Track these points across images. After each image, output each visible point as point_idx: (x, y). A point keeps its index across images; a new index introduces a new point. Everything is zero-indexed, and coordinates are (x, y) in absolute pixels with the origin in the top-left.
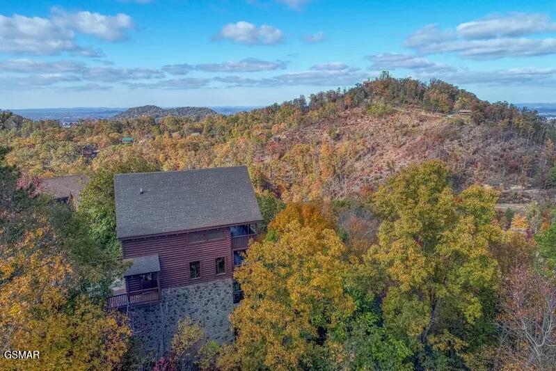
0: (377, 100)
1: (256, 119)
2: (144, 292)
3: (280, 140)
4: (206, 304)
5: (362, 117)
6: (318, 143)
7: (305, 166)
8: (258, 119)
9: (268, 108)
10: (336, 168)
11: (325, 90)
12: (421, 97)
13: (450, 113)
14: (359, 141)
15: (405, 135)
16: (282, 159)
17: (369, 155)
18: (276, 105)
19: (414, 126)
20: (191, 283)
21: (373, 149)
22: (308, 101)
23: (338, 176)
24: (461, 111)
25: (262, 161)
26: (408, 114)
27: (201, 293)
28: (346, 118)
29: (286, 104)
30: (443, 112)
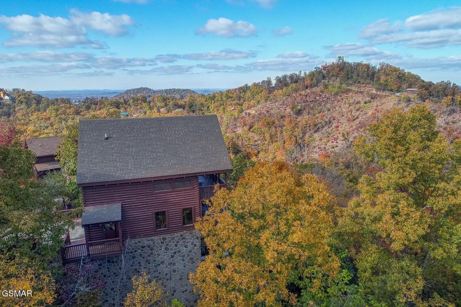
0: (334, 81)
1: (230, 97)
2: (107, 242)
3: (249, 114)
4: (172, 257)
5: (320, 95)
6: (282, 117)
7: (271, 137)
8: (232, 97)
9: (241, 88)
10: (298, 139)
11: (288, 73)
12: (372, 78)
13: (398, 91)
14: (317, 116)
15: (358, 110)
16: (251, 130)
17: (326, 127)
18: (246, 85)
19: (366, 103)
20: (156, 234)
21: (330, 122)
22: (274, 82)
23: (299, 145)
24: (408, 89)
25: (234, 132)
26: (361, 92)
27: (167, 245)
28: (306, 96)
29: (255, 85)
30: (391, 90)
